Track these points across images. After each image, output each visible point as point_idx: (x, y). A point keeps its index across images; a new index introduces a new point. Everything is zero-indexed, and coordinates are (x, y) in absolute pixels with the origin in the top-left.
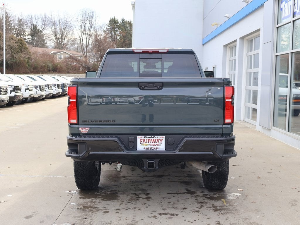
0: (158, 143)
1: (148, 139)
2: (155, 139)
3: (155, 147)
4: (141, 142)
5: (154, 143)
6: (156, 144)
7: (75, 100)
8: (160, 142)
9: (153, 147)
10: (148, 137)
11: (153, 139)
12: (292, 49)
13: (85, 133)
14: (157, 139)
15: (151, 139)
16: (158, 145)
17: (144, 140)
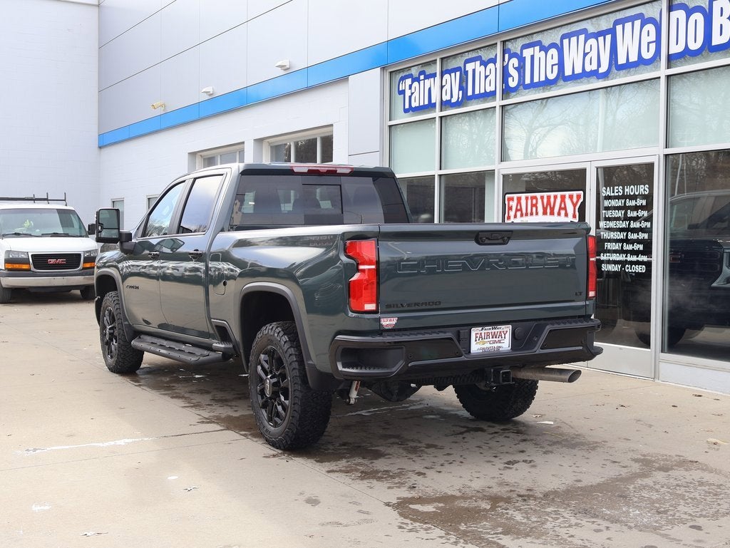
0: (500, 339)
1: (486, 331)
2: (496, 331)
3: (496, 345)
4: (476, 337)
5: (494, 339)
6: (497, 339)
7: (373, 267)
8: (503, 336)
9: (493, 345)
10: (487, 328)
11: (493, 331)
12: (441, 169)
13: (390, 327)
14: (499, 330)
15: (490, 331)
16: (500, 342)
17: (481, 334)
